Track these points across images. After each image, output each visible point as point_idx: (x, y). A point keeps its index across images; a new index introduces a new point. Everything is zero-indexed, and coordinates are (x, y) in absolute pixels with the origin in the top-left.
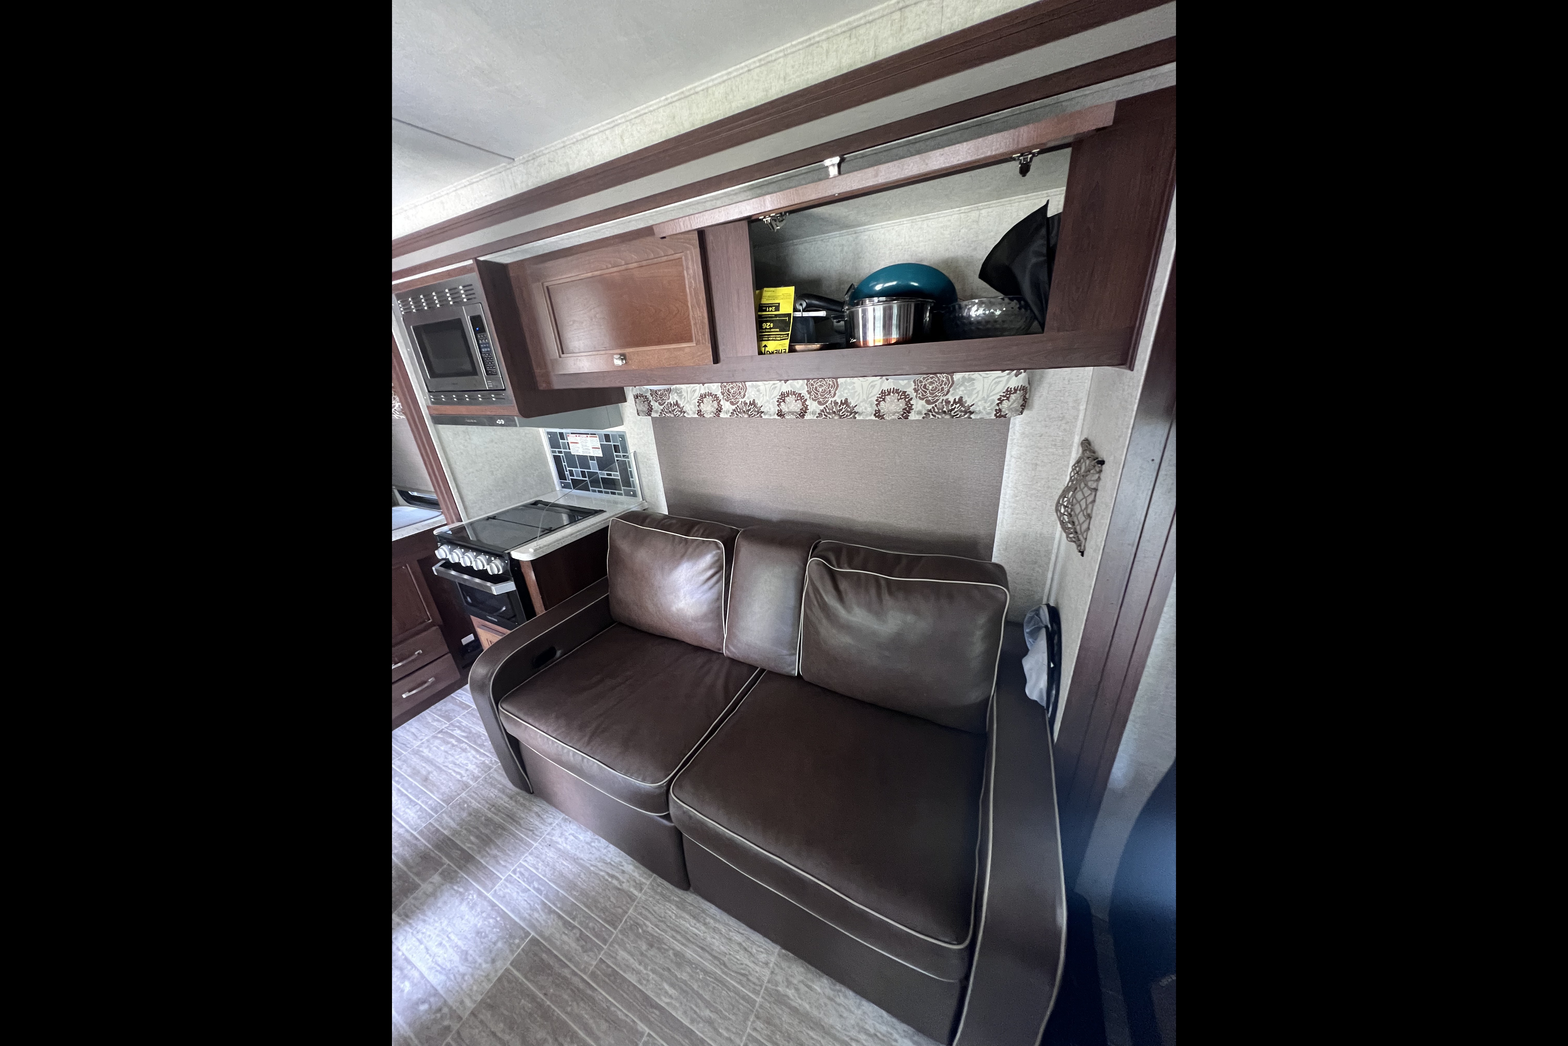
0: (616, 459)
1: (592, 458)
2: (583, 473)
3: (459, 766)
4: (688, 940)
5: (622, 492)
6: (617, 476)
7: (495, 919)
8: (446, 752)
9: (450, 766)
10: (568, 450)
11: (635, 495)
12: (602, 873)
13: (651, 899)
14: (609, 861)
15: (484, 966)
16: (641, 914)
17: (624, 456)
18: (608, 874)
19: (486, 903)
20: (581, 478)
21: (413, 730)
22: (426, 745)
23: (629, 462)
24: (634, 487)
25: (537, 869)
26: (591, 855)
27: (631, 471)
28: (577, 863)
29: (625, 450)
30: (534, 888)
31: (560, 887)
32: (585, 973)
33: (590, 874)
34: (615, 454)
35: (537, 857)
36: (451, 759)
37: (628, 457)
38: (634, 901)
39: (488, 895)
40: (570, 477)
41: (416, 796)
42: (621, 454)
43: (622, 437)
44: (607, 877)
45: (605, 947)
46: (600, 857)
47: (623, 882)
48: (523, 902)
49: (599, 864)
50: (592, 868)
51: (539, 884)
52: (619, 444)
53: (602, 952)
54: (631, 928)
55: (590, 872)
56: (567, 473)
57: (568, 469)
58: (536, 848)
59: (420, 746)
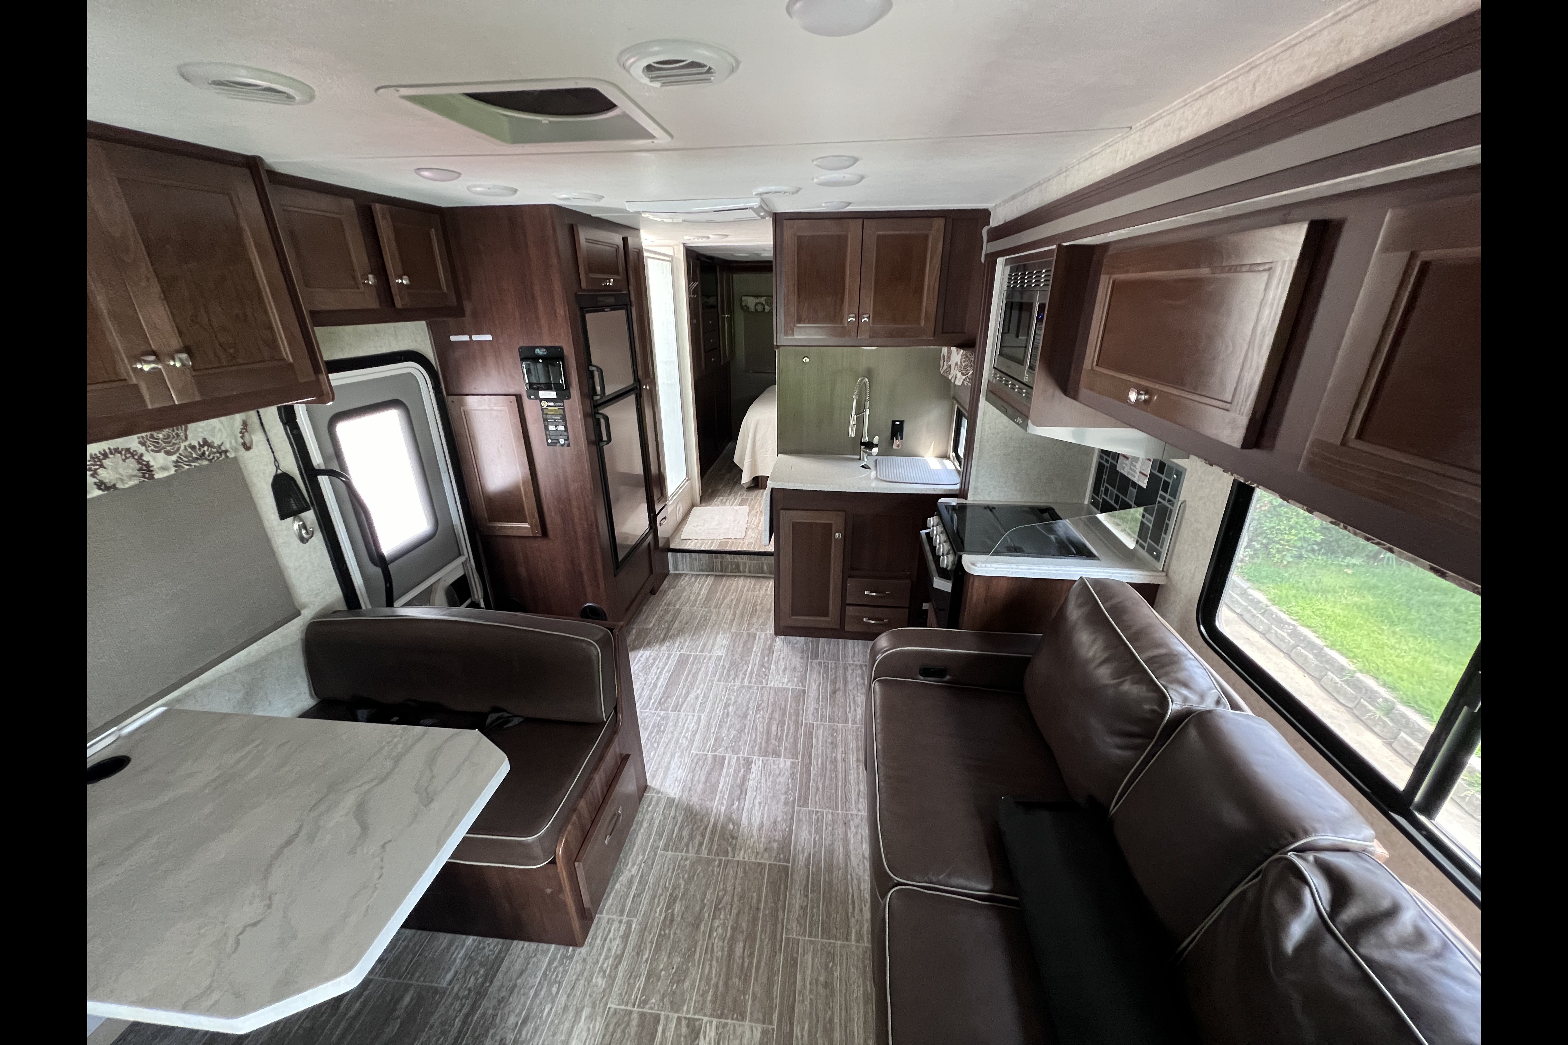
0: (1159, 499)
1: (1134, 484)
2: (1117, 497)
3: (854, 703)
4: (846, 1027)
5: (1146, 545)
6: (1149, 521)
7: (787, 827)
8: (857, 684)
9: (851, 697)
10: (1115, 463)
11: (1157, 558)
12: (851, 891)
13: (856, 958)
14: (862, 888)
15: (761, 845)
16: (842, 956)
17: (1169, 501)
18: (853, 896)
19: (791, 811)
20: (1112, 503)
21: (856, 650)
22: (853, 667)
23: (1171, 511)
24: (1162, 548)
25: (826, 829)
26: (857, 867)
27: (1167, 525)
28: (846, 858)
29: (1174, 494)
30: (815, 838)
31: (825, 860)
32: (786, 934)
33: (845, 879)
34: (1161, 492)
35: (833, 822)
36: (855, 692)
37: (1173, 505)
38: (847, 940)
39: (796, 807)
40: (1103, 496)
41: (822, 698)
42: (1167, 496)
43: (1180, 473)
44: (850, 897)
45: (807, 938)
46: (860, 877)
47: (854, 917)
48: (803, 838)
49: (855, 881)
50: (849, 876)
51: (819, 840)
52: (1171, 481)
53: (803, 938)
54: (828, 953)
55: (846, 879)
56: (1103, 489)
57: (1106, 484)
58: (838, 814)
59: (850, 665)
